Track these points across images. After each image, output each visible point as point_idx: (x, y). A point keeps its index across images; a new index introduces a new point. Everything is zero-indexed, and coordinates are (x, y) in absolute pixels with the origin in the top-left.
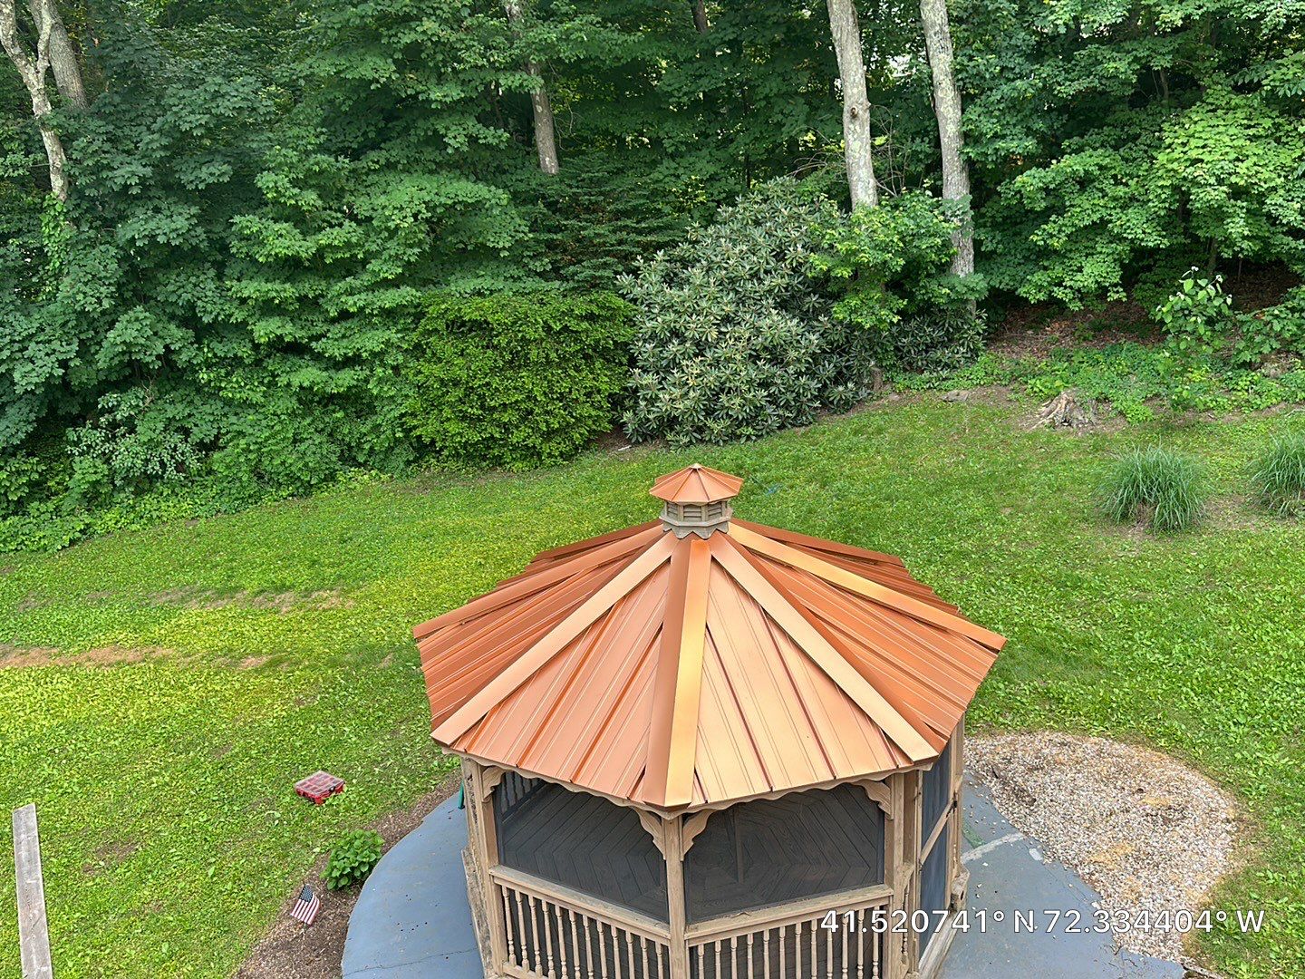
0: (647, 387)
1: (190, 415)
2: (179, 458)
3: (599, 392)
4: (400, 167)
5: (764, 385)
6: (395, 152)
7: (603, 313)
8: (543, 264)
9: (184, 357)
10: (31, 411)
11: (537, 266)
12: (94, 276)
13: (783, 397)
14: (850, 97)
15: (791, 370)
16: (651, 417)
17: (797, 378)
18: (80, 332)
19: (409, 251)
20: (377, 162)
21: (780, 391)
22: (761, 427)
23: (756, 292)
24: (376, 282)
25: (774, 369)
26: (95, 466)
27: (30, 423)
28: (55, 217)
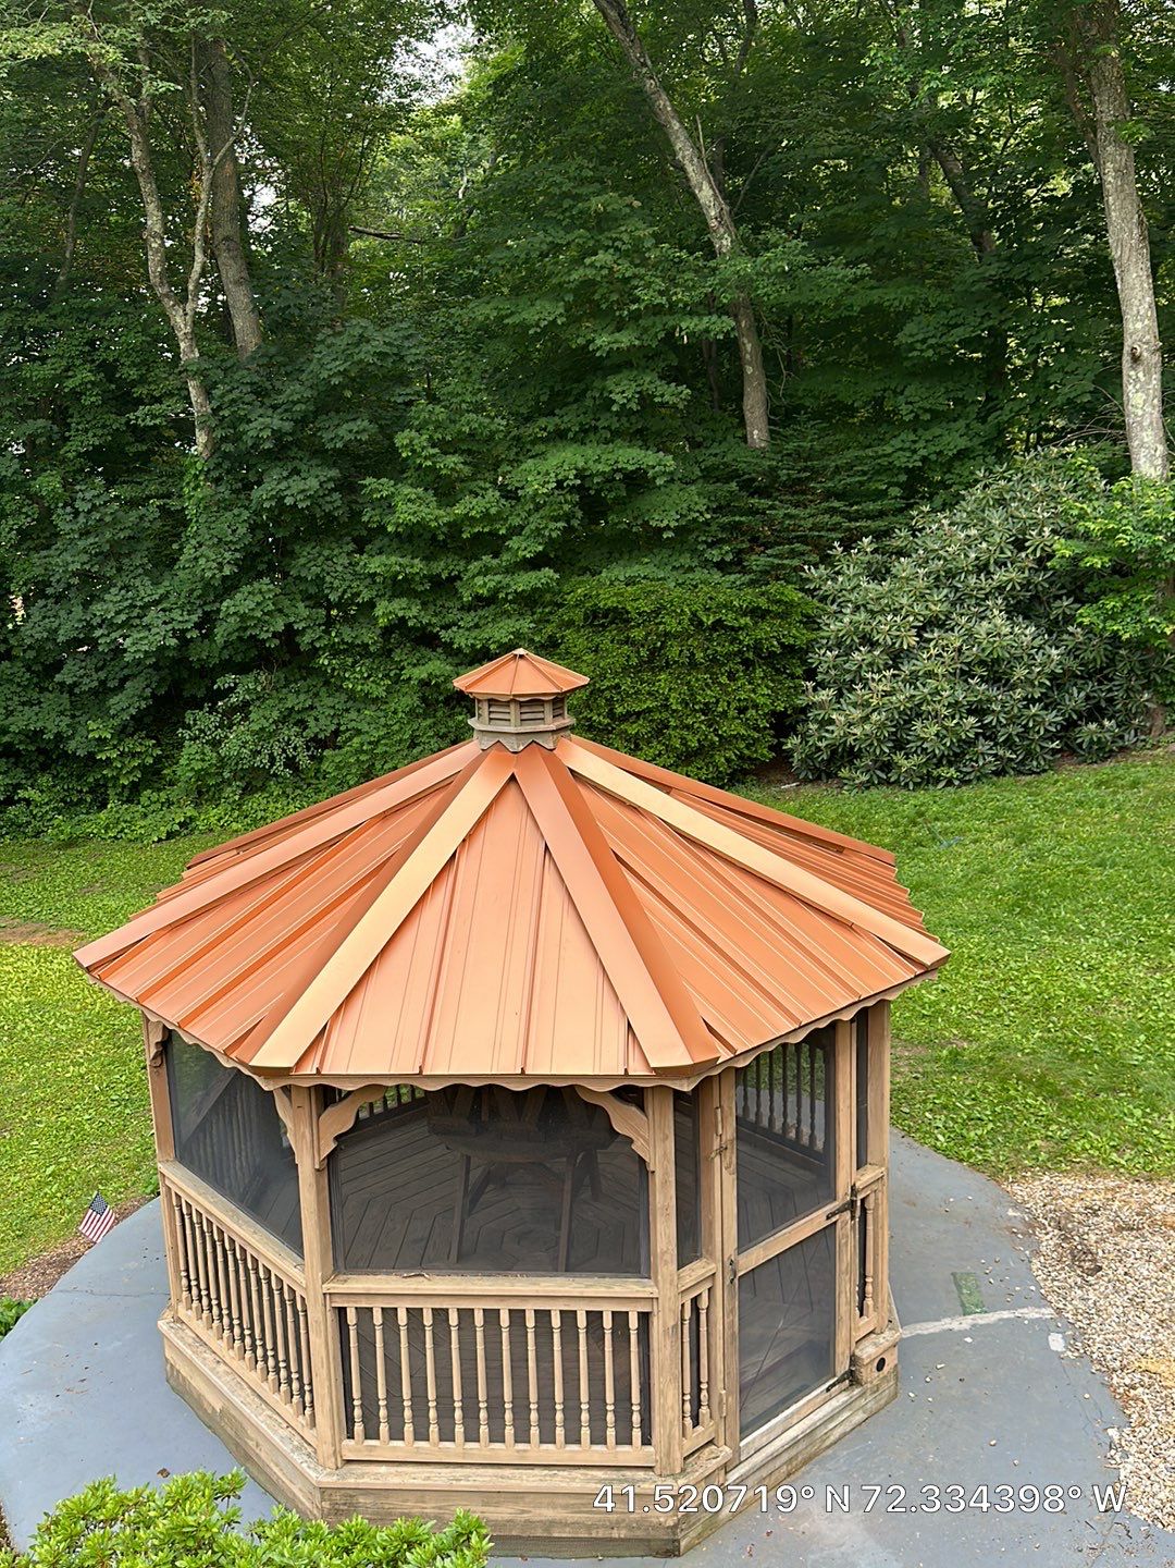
0: (821, 705)
1: (312, 707)
2: (290, 752)
3: (756, 707)
4: (571, 435)
5: (978, 711)
6: (569, 419)
7: (774, 608)
8: (724, 553)
9: (307, 639)
10: (147, 686)
11: (714, 555)
12: (220, 540)
13: (1003, 730)
14: (1131, 335)
15: (1018, 694)
16: (822, 744)
17: (1027, 707)
18: (205, 604)
19: (552, 525)
20: (545, 429)
21: (999, 721)
22: (970, 770)
23: (982, 589)
24: (516, 563)
25: (993, 692)
26: (204, 754)
27: (145, 699)
28: (196, 477)
